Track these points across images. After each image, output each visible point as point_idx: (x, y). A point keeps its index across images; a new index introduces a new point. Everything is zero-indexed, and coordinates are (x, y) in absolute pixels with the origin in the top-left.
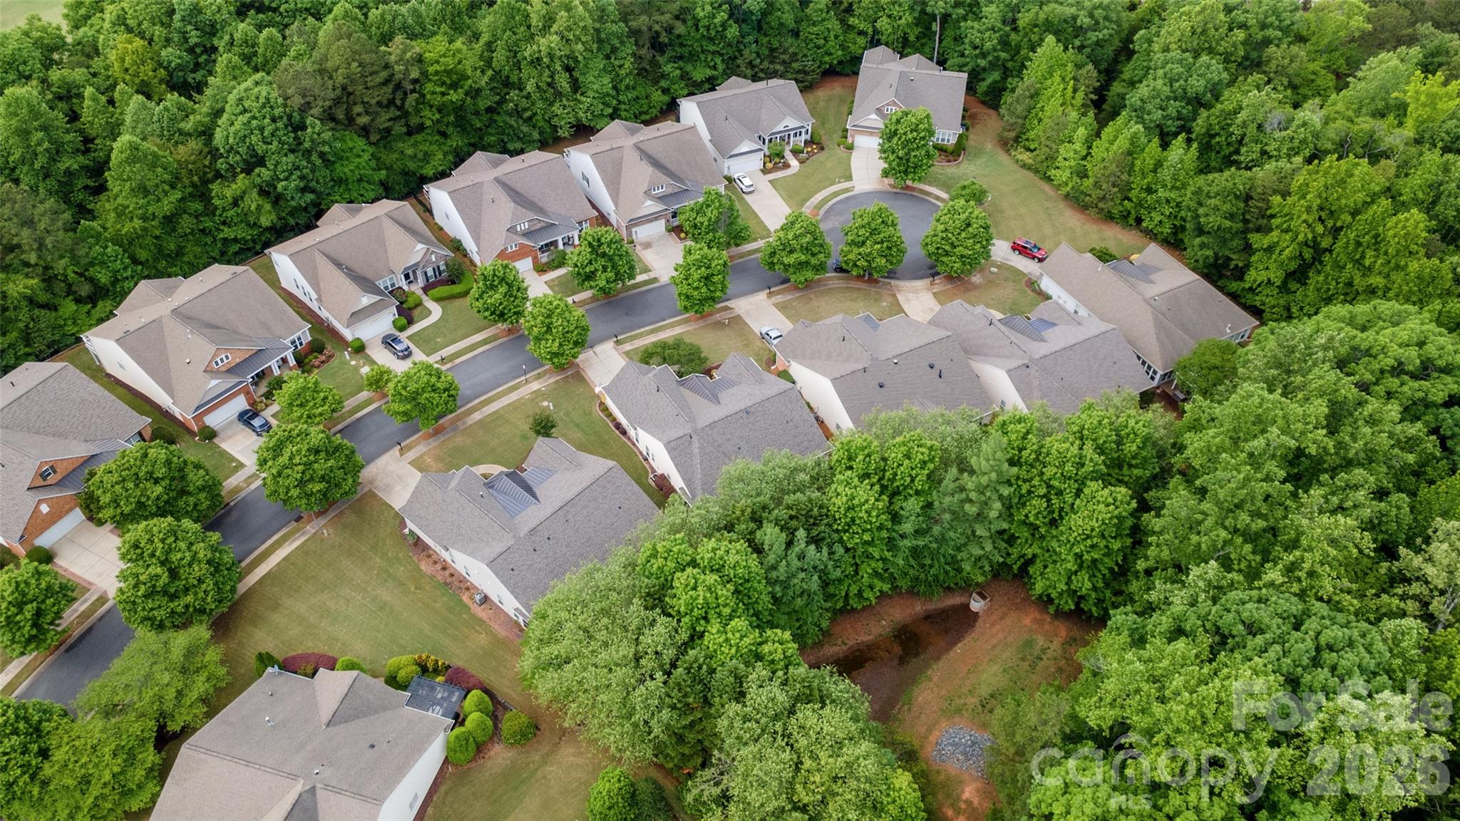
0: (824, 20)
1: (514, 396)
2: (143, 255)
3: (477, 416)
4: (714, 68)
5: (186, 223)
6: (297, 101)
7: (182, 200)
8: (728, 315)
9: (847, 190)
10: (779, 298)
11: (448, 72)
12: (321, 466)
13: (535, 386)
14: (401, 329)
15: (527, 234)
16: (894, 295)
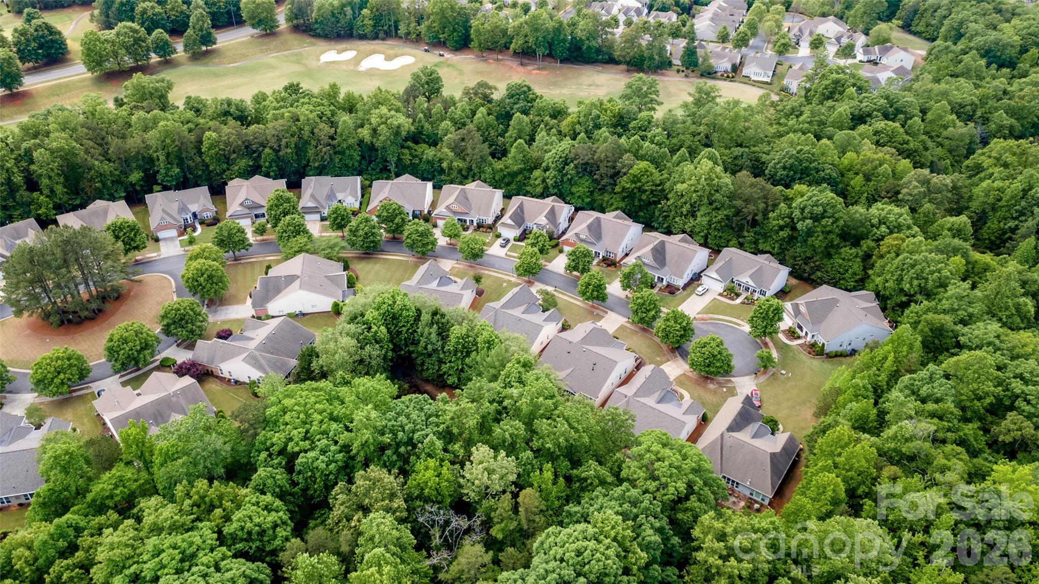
0: (849, 260)
1: (503, 276)
2: (497, 178)
3: (486, 272)
4: (774, 248)
5: (520, 177)
6: (572, 155)
7: (524, 169)
8: (601, 313)
9: (739, 325)
10: (628, 325)
11: (635, 176)
12: (414, 236)
13: (513, 279)
14: (515, 240)
15: (582, 240)
16: (669, 360)
